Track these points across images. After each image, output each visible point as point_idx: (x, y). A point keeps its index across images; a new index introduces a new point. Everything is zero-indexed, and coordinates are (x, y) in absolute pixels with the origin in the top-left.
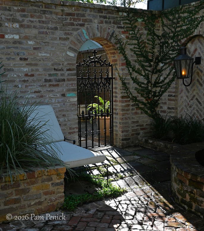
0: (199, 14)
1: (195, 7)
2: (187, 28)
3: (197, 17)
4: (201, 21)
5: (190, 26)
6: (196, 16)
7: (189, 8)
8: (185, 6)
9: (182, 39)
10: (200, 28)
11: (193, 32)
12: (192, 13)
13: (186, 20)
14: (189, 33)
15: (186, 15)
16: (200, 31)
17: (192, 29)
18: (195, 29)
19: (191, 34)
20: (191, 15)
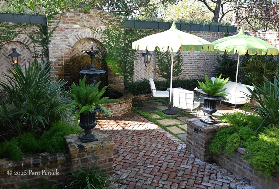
0: (16, 30)
1: (12, 25)
2: (6, 36)
3: (15, 31)
4: (18, 34)
5: (9, 35)
6: (13, 30)
7: (7, 25)
8: (3, 23)
9: (3, 42)
10: (18, 37)
11: (12, 39)
12: (10, 28)
13: (5, 31)
14: (9, 39)
15: (4, 28)
16: (18, 39)
17: (11, 37)
18: (14, 38)
19: (11, 40)
20: (9, 29)
